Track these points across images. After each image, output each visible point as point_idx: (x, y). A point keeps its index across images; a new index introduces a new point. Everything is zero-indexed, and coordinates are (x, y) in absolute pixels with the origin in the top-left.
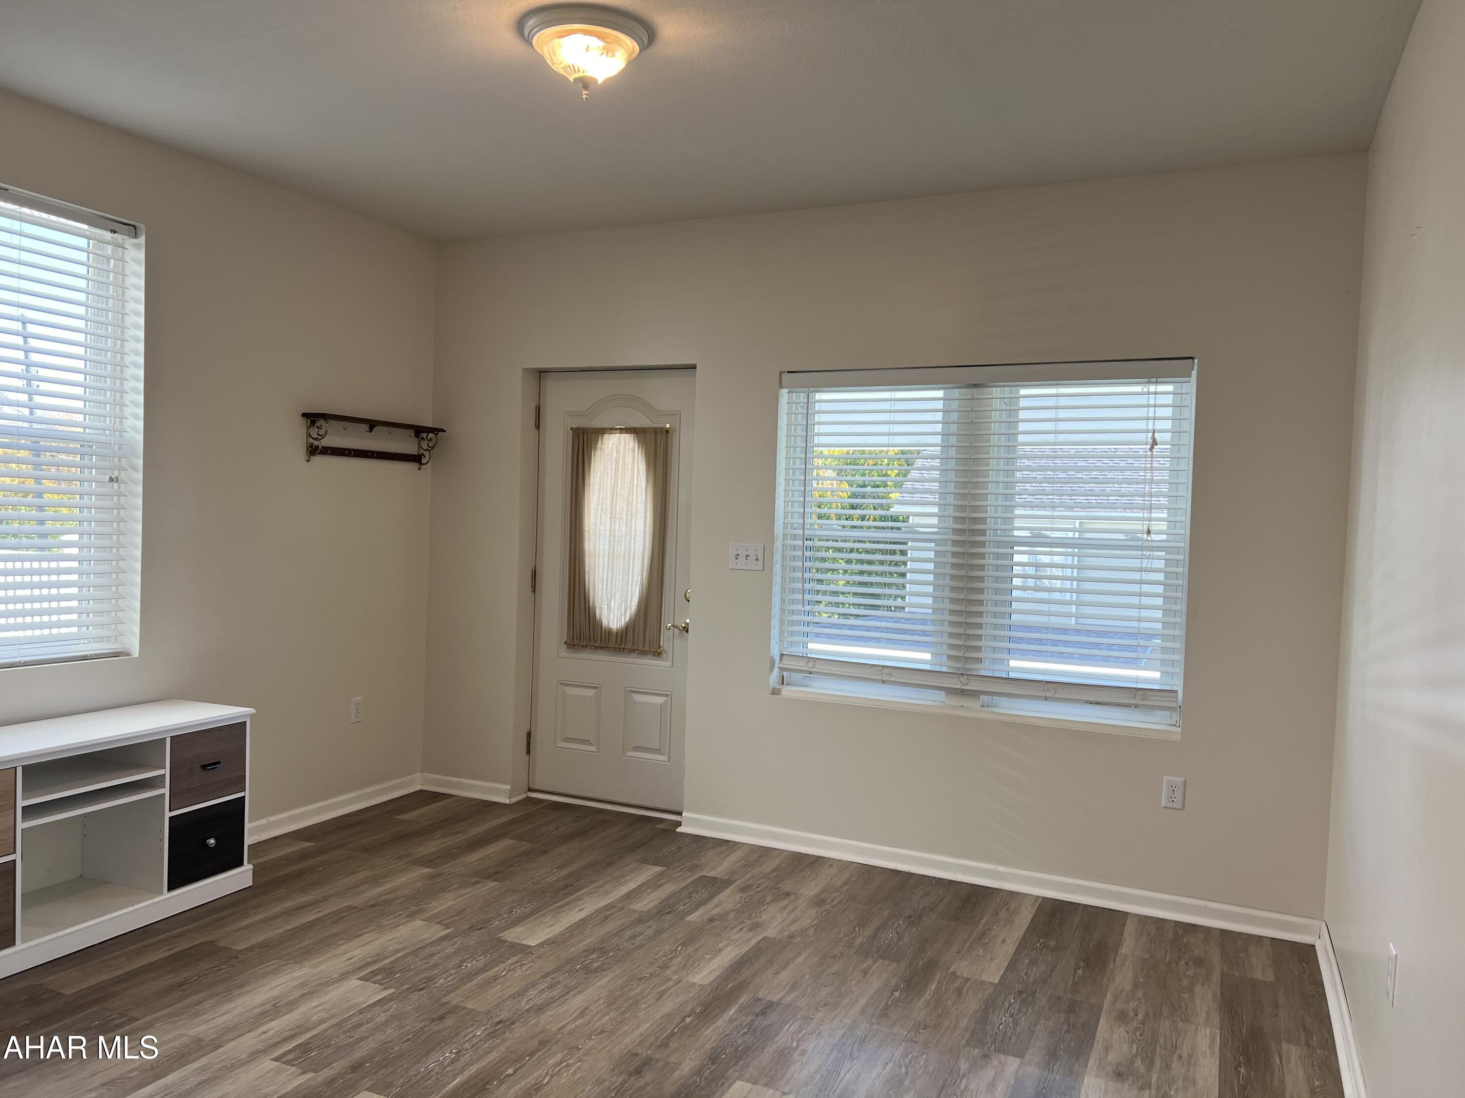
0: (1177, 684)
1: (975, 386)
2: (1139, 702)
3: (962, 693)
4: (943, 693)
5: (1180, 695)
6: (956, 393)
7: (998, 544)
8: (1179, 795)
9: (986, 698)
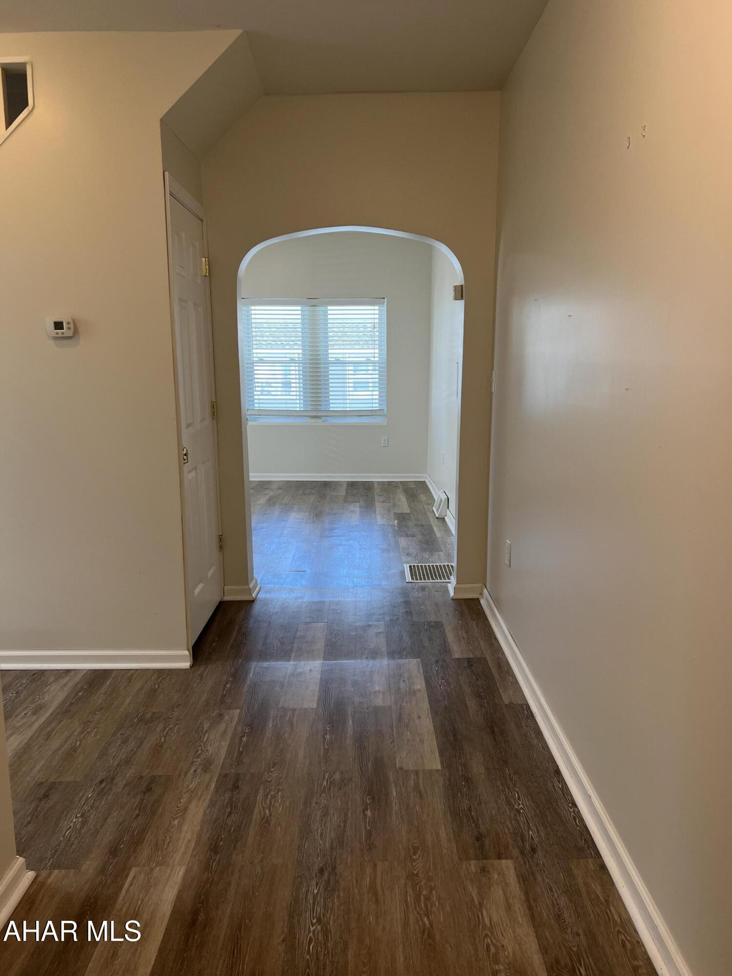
0: (385, 407)
1: (314, 306)
2: (374, 414)
3: (317, 417)
4: (309, 418)
5: (385, 411)
6: (307, 308)
7: (325, 363)
8: (387, 442)
9: (323, 418)
